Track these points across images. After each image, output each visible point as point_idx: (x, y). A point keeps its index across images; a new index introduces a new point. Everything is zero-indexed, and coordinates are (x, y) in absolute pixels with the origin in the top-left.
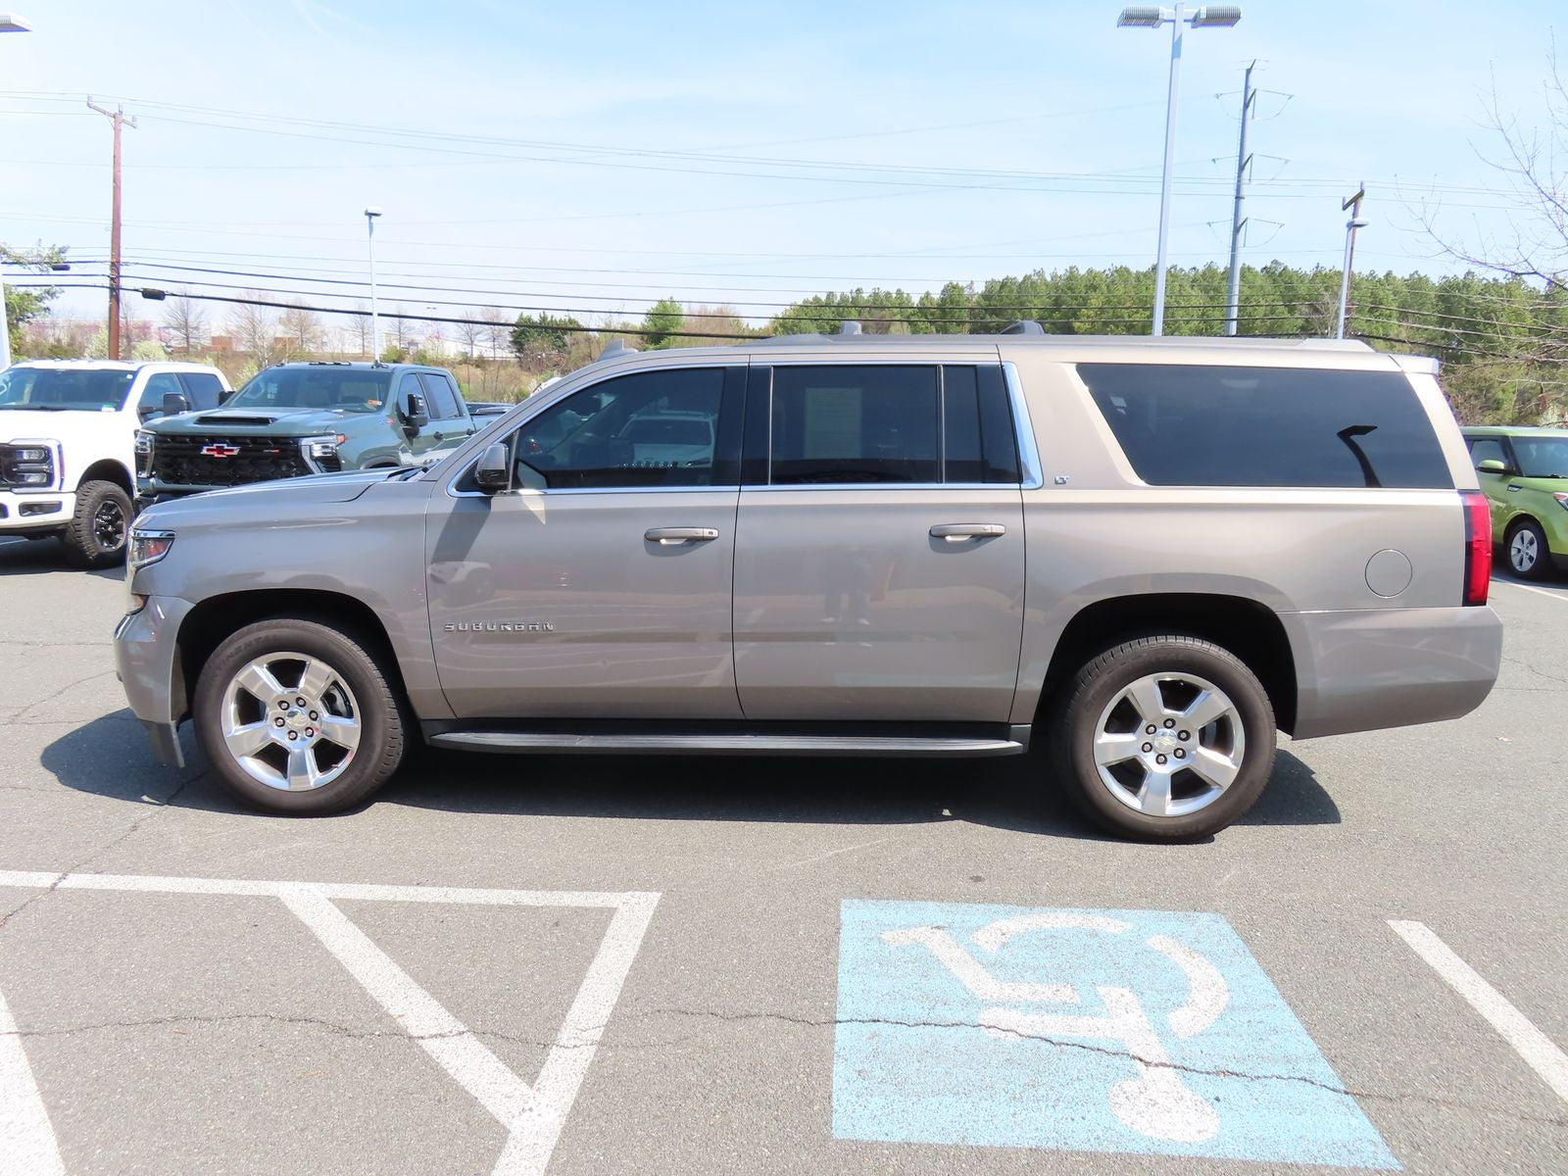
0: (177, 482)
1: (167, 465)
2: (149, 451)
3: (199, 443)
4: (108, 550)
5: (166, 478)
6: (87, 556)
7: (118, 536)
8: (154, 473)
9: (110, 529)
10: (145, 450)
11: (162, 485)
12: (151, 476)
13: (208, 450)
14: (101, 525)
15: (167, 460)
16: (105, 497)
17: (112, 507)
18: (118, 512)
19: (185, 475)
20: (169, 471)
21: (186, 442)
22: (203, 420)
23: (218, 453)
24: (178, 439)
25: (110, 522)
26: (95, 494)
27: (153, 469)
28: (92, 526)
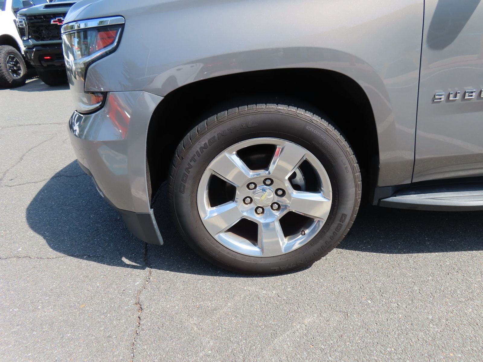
0: (42, 40)
1: (35, 32)
2: (25, 25)
3: (48, 18)
4: (17, 78)
5: (37, 39)
6: (8, 82)
7: (19, 72)
8: (30, 37)
9: (15, 68)
10: (23, 25)
11: (36, 42)
12: (29, 39)
13: (54, 21)
14: (10, 67)
15: (35, 29)
16: (9, 53)
17: (13, 58)
18: (16, 60)
19: (45, 36)
20: (37, 35)
21: (42, 18)
22: (47, 7)
23: (59, 23)
24: (38, 17)
25: (15, 65)
26: (4, 52)
27: (29, 35)
28: (7, 67)
